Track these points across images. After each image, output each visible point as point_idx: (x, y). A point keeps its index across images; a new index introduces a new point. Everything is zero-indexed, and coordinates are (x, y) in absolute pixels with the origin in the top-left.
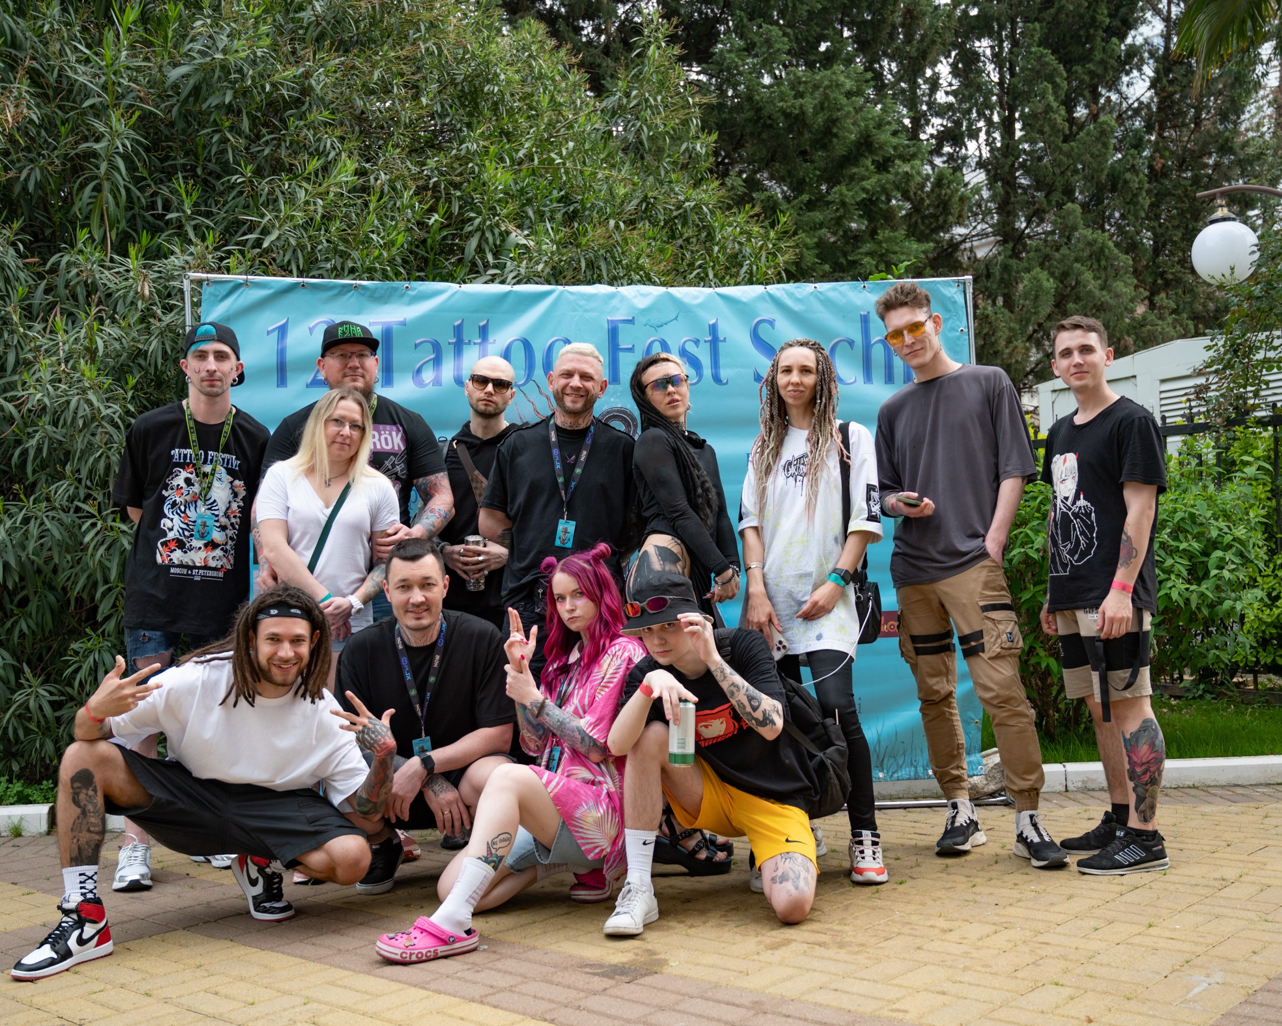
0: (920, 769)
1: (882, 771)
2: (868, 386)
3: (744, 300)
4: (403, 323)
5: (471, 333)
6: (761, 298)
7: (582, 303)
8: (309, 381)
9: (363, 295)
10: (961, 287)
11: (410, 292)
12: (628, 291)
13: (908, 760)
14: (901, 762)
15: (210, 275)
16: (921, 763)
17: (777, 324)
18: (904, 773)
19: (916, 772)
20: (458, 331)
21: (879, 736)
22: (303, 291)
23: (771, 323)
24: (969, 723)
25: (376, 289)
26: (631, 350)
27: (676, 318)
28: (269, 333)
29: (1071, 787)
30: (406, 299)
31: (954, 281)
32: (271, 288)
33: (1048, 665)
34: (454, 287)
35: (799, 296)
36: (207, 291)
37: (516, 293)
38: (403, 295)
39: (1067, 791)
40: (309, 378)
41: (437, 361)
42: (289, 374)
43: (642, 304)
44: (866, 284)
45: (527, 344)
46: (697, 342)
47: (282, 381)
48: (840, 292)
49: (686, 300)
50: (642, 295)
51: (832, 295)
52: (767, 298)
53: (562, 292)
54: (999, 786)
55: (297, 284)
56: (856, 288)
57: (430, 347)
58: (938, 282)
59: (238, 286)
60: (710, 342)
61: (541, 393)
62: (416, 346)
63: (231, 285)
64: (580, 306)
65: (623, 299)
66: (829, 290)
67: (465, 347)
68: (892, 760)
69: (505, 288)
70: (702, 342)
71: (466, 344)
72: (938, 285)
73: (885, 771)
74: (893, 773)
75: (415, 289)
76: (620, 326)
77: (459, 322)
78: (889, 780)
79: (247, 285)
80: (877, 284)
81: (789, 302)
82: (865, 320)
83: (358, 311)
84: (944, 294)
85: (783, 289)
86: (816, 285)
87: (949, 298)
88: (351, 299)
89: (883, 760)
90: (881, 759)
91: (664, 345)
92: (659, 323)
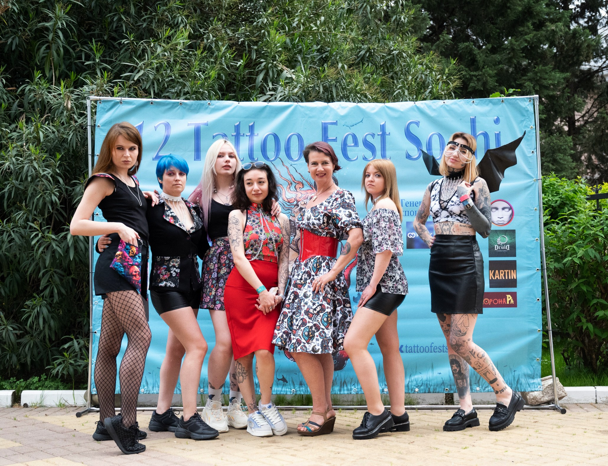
1: (479, 386)
3: (402, 110)
4: (207, 124)
5: (244, 130)
6: (412, 109)
7: (308, 112)
8: (154, 157)
9: (185, 108)
10: (532, 101)
11: (211, 107)
12: (334, 105)
15: (101, 98)
17: (421, 124)
20: (237, 128)
22: (152, 106)
23: (417, 123)
24: (533, 360)
25: (191, 105)
26: (335, 140)
27: (361, 121)
29: (599, 401)
30: (208, 110)
31: (527, 98)
32: (134, 104)
33: (587, 327)
34: (236, 103)
35: (434, 108)
36: (99, 106)
37: (270, 107)
38: (207, 108)
39: (596, 403)
40: (154, 155)
43: (342, 112)
45: (276, 138)
46: (373, 135)
48: (459, 105)
49: (368, 110)
50: (342, 107)
51: (454, 107)
52: (416, 109)
53: (296, 106)
54: (550, 398)
55: (149, 102)
56: (468, 102)
58: (518, 99)
59: (116, 104)
60: (381, 135)
61: (283, 165)
62: (214, 137)
63: (113, 102)
64: (306, 114)
65: (332, 109)
66: (452, 104)
70: (376, 135)
71: (242, 136)
72: (518, 101)
73: (481, 386)
74: (486, 388)
75: (214, 105)
76: (329, 126)
77: (238, 123)
78: (482, 391)
79: (121, 103)
80: (481, 100)
81: (428, 111)
82: (473, 121)
83: (182, 117)
84: (520, 106)
85: (425, 104)
86: (445, 101)
87: (524, 108)
88: (178, 110)
89: (479, 380)
90: (478, 379)
91: (354, 137)
92: (352, 124)
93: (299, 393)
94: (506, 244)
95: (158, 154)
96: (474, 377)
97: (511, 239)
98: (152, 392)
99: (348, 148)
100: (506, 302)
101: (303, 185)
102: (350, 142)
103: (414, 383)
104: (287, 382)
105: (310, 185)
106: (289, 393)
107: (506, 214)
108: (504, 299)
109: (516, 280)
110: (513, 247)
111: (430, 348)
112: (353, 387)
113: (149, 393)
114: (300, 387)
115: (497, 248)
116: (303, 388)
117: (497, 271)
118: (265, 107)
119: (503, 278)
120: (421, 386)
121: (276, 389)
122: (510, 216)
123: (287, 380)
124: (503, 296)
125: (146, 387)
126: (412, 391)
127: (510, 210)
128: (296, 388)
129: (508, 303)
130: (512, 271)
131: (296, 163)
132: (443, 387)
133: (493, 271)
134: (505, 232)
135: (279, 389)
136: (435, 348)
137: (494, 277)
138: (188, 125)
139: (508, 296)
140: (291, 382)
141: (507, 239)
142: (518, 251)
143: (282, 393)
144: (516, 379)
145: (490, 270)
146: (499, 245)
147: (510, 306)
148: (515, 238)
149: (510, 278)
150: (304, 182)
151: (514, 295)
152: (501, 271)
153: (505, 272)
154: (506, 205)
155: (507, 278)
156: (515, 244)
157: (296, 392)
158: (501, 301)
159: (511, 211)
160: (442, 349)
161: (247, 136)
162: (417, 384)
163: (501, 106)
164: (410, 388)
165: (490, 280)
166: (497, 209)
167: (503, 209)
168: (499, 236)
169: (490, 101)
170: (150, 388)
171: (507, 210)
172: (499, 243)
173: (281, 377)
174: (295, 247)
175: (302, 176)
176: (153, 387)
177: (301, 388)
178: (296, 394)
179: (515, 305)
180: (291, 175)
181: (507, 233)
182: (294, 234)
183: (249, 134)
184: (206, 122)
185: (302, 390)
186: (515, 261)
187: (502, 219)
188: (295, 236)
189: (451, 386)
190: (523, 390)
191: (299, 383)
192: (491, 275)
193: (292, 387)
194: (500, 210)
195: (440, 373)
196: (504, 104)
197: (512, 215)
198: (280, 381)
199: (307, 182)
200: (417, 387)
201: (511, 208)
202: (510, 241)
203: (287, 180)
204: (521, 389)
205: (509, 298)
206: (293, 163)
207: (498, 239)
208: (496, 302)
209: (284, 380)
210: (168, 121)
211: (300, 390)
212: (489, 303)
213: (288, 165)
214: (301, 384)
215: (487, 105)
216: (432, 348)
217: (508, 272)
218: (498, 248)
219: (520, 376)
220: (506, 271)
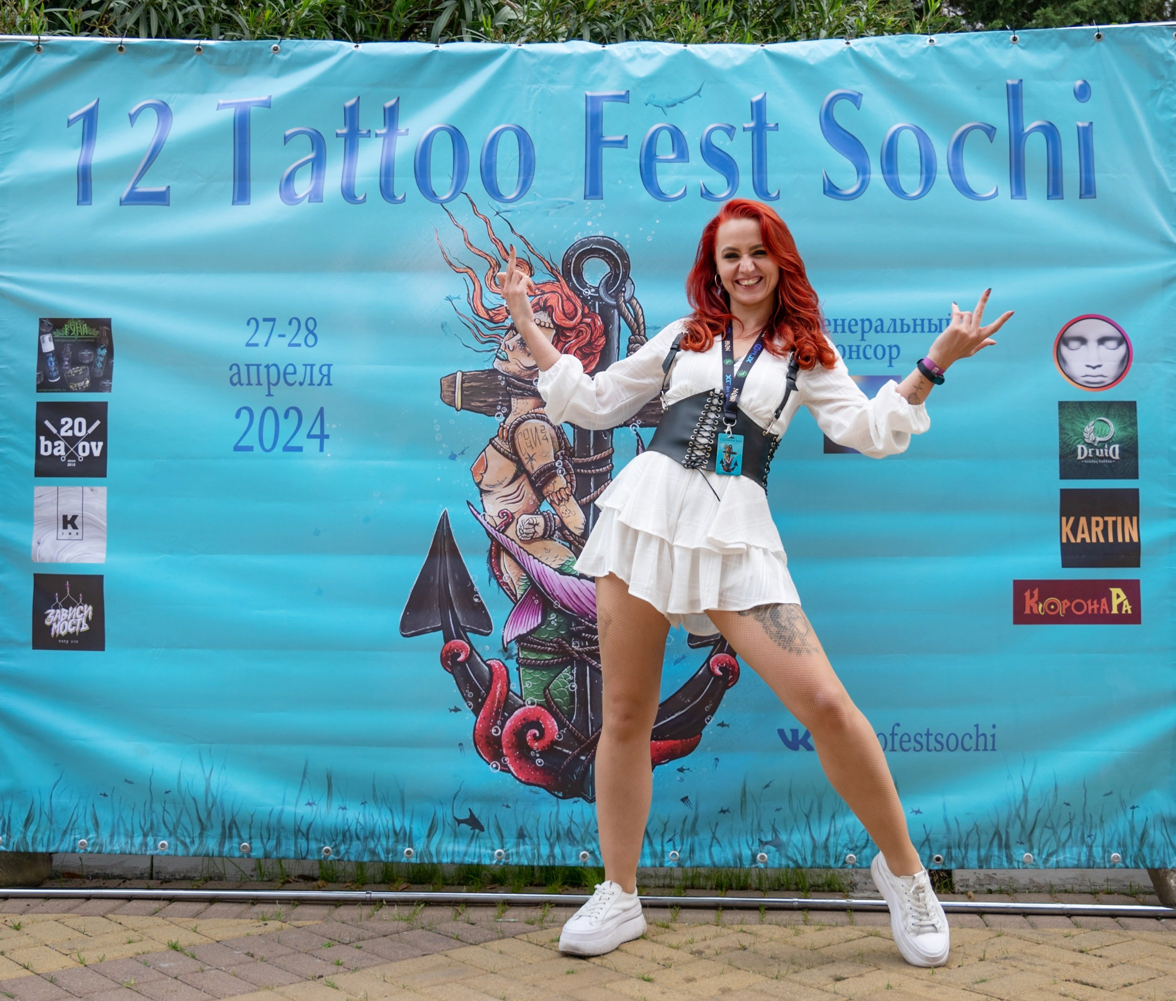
0: (1097, 851)
1: (1031, 850)
2: (1018, 203)
3: (811, 62)
4: (267, 104)
5: (370, 120)
6: (840, 57)
7: (546, 69)
8: (124, 194)
9: (210, 62)
11: (281, 57)
12: (619, 50)
13: (1077, 834)
14: (1064, 836)
16: (1099, 841)
17: (865, 100)
18: (1069, 855)
19: (1090, 855)
20: (351, 115)
21: (1026, 791)
22: (121, 57)
23: (855, 99)
25: (228, 53)
26: (622, 143)
27: (698, 93)
28: (70, 123)
30: (274, 67)
31: (1169, 28)
32: (74, 52)
34: (348, 46)
35: (903, 55)
37: (443, 54)
38: (270, 61)
40: (124, 190)
41: (318, 163)
42: (95, 185)
43: (641, 69)
44: (1019, 34)
45: (456, 136)
46: (730, 131)
47: (85, 195)
48: (974, 49)
49: (716, 63)
50: (644, 56)
51: (960, 52)
52: (851, 59)
53: (515, 54)
55: (113, 45)
56: (1000, 41)
57: (307, 141)
58: (1143, 29)
59: (25, 52)
60: (753, 130)
61: (476, 212)
62: (286, 139)
63: (16, 49)
64: (544, 75)
65: (614, 61)
66: (956, 44)
67: (361, 140)
68: (1048, 833)
69: (429, 47)
70: (739, 131)
71: (363, 136)
72: (1143, 35)
73: (1036, 851)
74: (1050, 855)
75: (288, 51)
76: (606, 105)
77: (352, 102)
78: (1041, 866)
79: (39, 49)
80: (1037, 35)
81: (886, 65)
82: (1015, 93)
83: (203, 88)
84: (1151, 51)
85: (878, 45)
86: (933, 37)
87: (1161, 56)
88: (192, 69)
89: (1032, 832)
90: (1029, 831)
91: (676, 135)
92: (670, 101)
93: (514, 861)
94: (1109, 442)
95: (133, 187)
96: (1018, 824)
97: (1125, 429)
98: (109, 848)
99: (659, 166)
100: (1110, 608)
101: (531, 269)
102: (665, 149)
103: (844, 838)
104: (482, 829)
105: (552, 271)
106: (486, 861)
107: (1112, 356)
108: (1104, 600)
109: (1139, 544)
110: (1130, 450)
111: (889, 739)
112: (668, 847)
113: (99, 852)
114: (518, 845)
115: (1082, 452)
116: (528, 848)
117: (1083, 520)
118: (430, 56)
119: (1102, 540)
120: (865, 847)
121: (450, 848)
122: (1122, 361)
123: (483, 822)
124: (1101, 589)
125: (92, 835)
126: (836, 861)
127: (1120, 344)
128: (508, 846)
129: (1115, 611)
130: (1127, 519)
131: (510, 206)
132: (928, 852)
133: (1072, 519)
134: (1107, 408)
135: (461, 847)
136: (906, 738)
137: (1075, 537)
138: (219, 107)
139: (1115, 591)
140: (493, 830)
141: (1113, 428)
142: (1143, 463)
143: (468, 860)
144: (1139, 832)
145: (1062, 515)
146: (1090, 445)
147: (1121, 619)
148: (1134, 424)
149: (1120, 540)
150: (534, 261)
151: (1132, 589)
152: (1094, 519)
153: (1106, 523)
154: (1109, 330)
155: (1111, 540)
156: (1136, 443)
157: (507, 857)
158: (1096, 606)
159: (1122, 349)
160: (924, 740)
161: (377, 135)
162: (851, 841)
163: (1093, 49)
164: (832, 851)
165: (1062, 544)
166: (1083, 341)
167: (1102, 341)
168: (1088, 419)
169: (1063, 38)
170: (105, 837)
171: (1112, 344)
172: (1090, 437)
173: (466, 816)
174: (506, 447)
175: (527, 243)
176: (112, 836)
177: (522, 848)
178: (505, 864)
179: (1134, 618)
180: (496, 241)
181: (1112, 412)
182: (505, 410)
183: (384, 131)
184: (265, 98)
185: (525, 853)
186: (1135, 492)
187: (1097, 371)
188: (506, 415)
189: (949, 848)
190: (1157, 865)
191: (515, 833)
192: (1067, 529)
193: (496, 842)
194: (1092, 344)
195: (918, 812)
196: (1102, 44)
197: (1126, 361)
198: (463, 826)
199: (542, 259)
200: (852, 850)
201: (1123, 340)
202: (1122, 434)
203: (485, 256)
204: (1152, 861)
205: (1118, 596)
206: (502, 206)
207: (1087, 429)
208: (1079, 607)
209: (473, 822)
210: (165, 97)
211: (517, 853)
212: (1061, 611)
213: (490, 214)
214: (521, 835)
215: (1055, 48)
216: (897, 739)
217: (1115, 523)
218: (1088, 452)
219: (1150, 822)
220: (1110, 519)
